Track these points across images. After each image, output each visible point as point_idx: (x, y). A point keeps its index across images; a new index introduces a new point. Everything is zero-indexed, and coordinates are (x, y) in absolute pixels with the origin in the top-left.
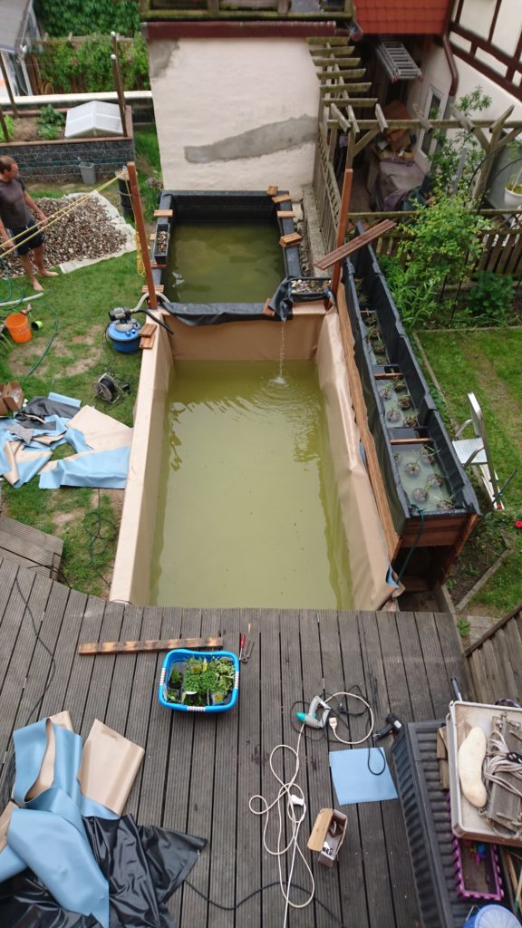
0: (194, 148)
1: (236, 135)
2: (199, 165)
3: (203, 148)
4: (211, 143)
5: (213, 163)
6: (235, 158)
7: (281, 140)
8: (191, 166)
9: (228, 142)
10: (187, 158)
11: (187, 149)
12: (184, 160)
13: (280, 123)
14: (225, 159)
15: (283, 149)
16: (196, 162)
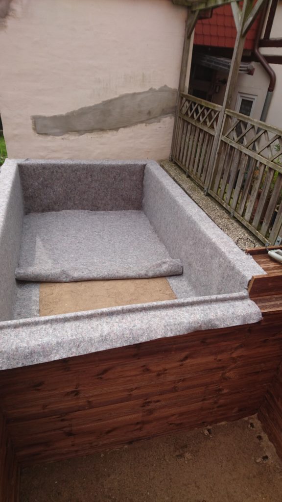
0: (44, 118)
1: (92, 105)
2: (50, 138)
3: (54, 118)
4: (64, 113)
5: (66, 136)
6: (91, 131)
7: (140, 112)
8: (41, 138)
9: (83, 112)
10: (35, 129)
11: (36, 120)
12: (31, 131)
13: (139, 93)
14: (80, 132)
15: (142, 122)
16: (46, 134)
